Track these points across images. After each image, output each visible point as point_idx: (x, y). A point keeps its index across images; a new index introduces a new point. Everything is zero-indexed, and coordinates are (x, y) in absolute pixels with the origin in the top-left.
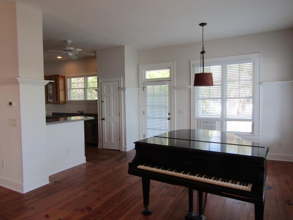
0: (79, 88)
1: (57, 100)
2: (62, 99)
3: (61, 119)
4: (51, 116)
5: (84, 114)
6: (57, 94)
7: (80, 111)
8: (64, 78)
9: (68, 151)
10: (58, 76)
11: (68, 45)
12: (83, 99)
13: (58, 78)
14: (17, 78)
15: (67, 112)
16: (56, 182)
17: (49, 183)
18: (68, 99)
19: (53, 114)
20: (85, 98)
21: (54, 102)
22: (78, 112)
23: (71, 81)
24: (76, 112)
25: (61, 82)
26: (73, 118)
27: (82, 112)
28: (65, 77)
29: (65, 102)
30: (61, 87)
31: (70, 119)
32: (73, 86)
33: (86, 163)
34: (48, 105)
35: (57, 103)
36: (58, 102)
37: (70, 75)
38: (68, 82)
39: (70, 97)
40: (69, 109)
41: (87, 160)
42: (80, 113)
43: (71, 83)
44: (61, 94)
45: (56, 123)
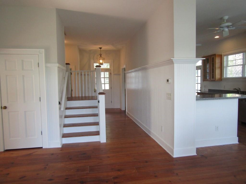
0: (236, 64)
1: (213, 78)
2: (218, 76)
3: (216, 95)
4: (207, 93)
5: (240, 91)
6: (213, 72)
7: (236, 88)
8: (221, 57)
9: (217, 127)
10: (215, 55)
11: (224, 22)
12: (241, 76)
13: (215, 57)
14: (172, 59)
15: (222, 89)
16: (202, 156)
17: (196, 154)
18: (224, 77)
19: (210, 90)
20: (243, 75)
21: (210, 79)
22: (234, 89)
23: (227, 58)
24: (232, 89)
25: (217, 61)
26: (229, 95)
27: (238, 89)
28: (222, 55)
29: (221, 79)
30: (217, 65)
31: (225, 96)
32: (230, 63)
33: (238, 144)
34: (205, 82)
35: (212, 81)
36: (214, 79)
37: (228, 53)
38: (224, 60)
39: (226, 74)
40: (225, 86)
41: (239, 141)
42: (236, 90)
43: (227, 61)
44: (217, 72)
45: (206, 100)
